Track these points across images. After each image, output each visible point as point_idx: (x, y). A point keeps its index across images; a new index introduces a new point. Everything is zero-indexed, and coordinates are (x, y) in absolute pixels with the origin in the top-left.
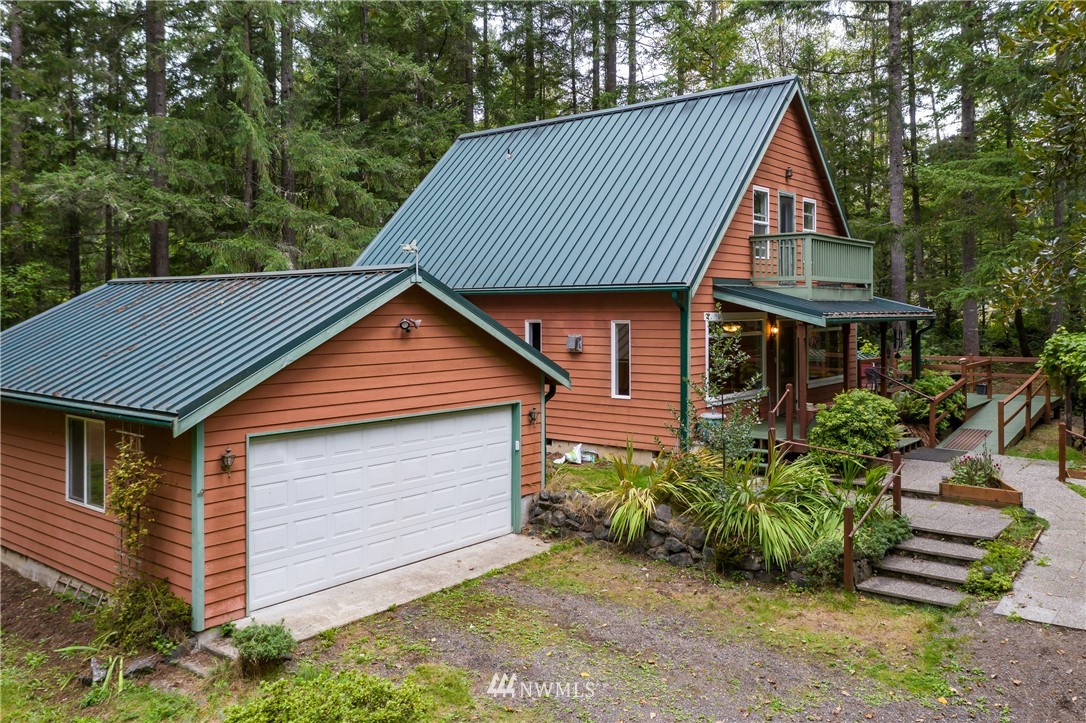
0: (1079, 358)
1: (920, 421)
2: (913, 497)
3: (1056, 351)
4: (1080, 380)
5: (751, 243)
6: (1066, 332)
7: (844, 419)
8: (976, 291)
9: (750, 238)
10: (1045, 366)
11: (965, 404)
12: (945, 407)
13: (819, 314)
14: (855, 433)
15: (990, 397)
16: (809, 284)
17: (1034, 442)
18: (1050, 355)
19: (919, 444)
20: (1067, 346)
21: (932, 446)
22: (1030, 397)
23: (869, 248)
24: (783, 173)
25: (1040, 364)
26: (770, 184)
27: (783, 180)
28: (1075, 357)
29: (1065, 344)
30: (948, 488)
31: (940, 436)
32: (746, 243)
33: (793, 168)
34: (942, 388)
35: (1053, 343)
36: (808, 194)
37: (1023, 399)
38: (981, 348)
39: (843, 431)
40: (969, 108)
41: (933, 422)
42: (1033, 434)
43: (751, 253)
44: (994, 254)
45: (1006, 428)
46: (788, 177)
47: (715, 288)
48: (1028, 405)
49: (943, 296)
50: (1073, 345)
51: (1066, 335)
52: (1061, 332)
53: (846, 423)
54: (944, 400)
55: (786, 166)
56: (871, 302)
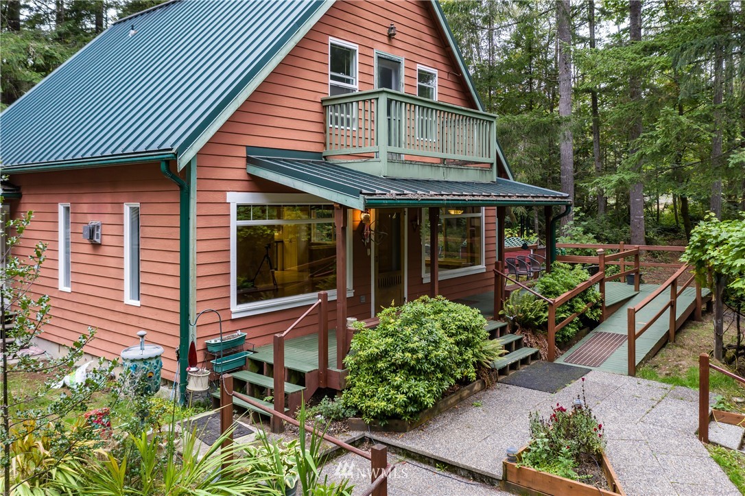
0: (732, 253)
1: (540, 327)
2: (468, 478)
3: (703, 242)
4: (731, 286)
5: (325, 107)
6: (715, 220)
7: (382, 348)
8: (627, 177)
9: (323, 101)
10: (691, 261)
11: (602, 302)
12: (572, 309)
13: (357, 193)
14: (396, 368)
15: (637, 289)
16: (383, 156)
17: (679, 350)
18: (697, 247)
19: (535, 356)
20: (716, 238)
21: (551, 358)
22: (675, 295)
23: (491, 122)
24: (385, 31)
25: (684, 259)
26: (359, 40)
27: (385, 40)
28: (727, 252)
29: (714, 234)
30: (515, 471)
31: (565, 343)
32: (317, 107)
33: (398, 27)
34: (570, 287)
35: (699, 233)
36: (424, 61)
37: (666, 298)
38: (646, 234)
39: (381, 365)
40: (636, 15)
41: (554, 329)
42: (679, 337)
43: (325, 120)
44: (644, 137)
45: (638, 341)
46: (390, 37)
47: (250, 161)
48: (672, 305)
49: (598, 183)
50: (724, 236)
51: (716, 223)
52: (709, 220)
53: (386, 352)
54: (571, 300)
55: (388, 23)
56: (492, 184)
